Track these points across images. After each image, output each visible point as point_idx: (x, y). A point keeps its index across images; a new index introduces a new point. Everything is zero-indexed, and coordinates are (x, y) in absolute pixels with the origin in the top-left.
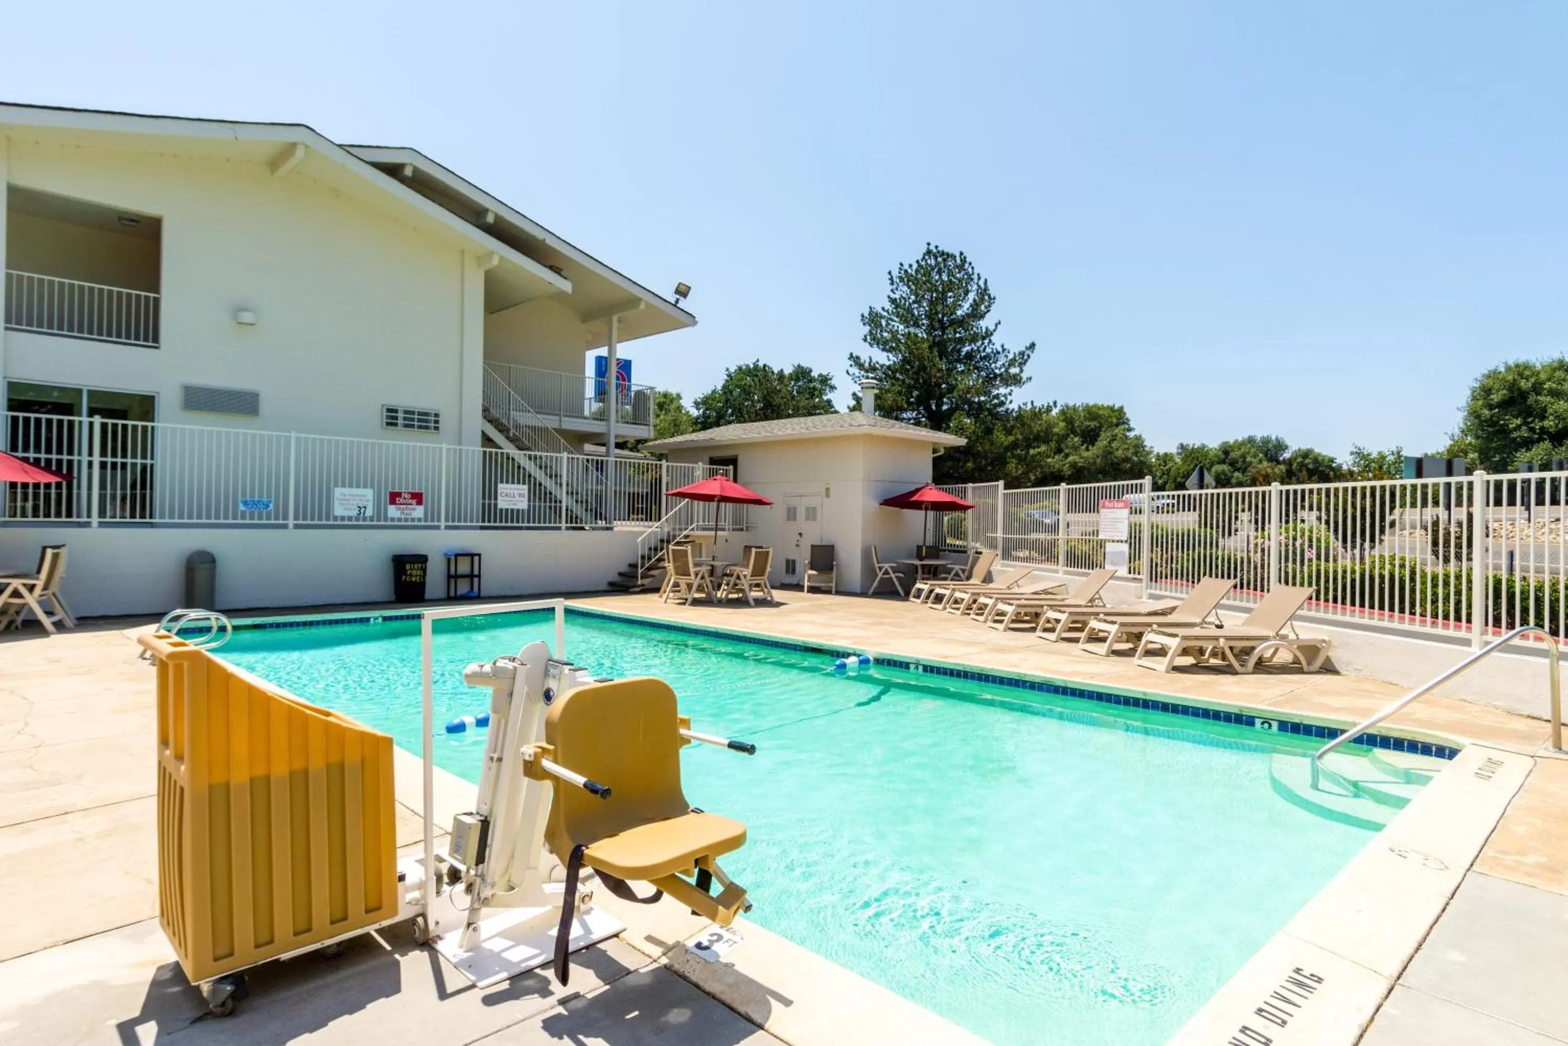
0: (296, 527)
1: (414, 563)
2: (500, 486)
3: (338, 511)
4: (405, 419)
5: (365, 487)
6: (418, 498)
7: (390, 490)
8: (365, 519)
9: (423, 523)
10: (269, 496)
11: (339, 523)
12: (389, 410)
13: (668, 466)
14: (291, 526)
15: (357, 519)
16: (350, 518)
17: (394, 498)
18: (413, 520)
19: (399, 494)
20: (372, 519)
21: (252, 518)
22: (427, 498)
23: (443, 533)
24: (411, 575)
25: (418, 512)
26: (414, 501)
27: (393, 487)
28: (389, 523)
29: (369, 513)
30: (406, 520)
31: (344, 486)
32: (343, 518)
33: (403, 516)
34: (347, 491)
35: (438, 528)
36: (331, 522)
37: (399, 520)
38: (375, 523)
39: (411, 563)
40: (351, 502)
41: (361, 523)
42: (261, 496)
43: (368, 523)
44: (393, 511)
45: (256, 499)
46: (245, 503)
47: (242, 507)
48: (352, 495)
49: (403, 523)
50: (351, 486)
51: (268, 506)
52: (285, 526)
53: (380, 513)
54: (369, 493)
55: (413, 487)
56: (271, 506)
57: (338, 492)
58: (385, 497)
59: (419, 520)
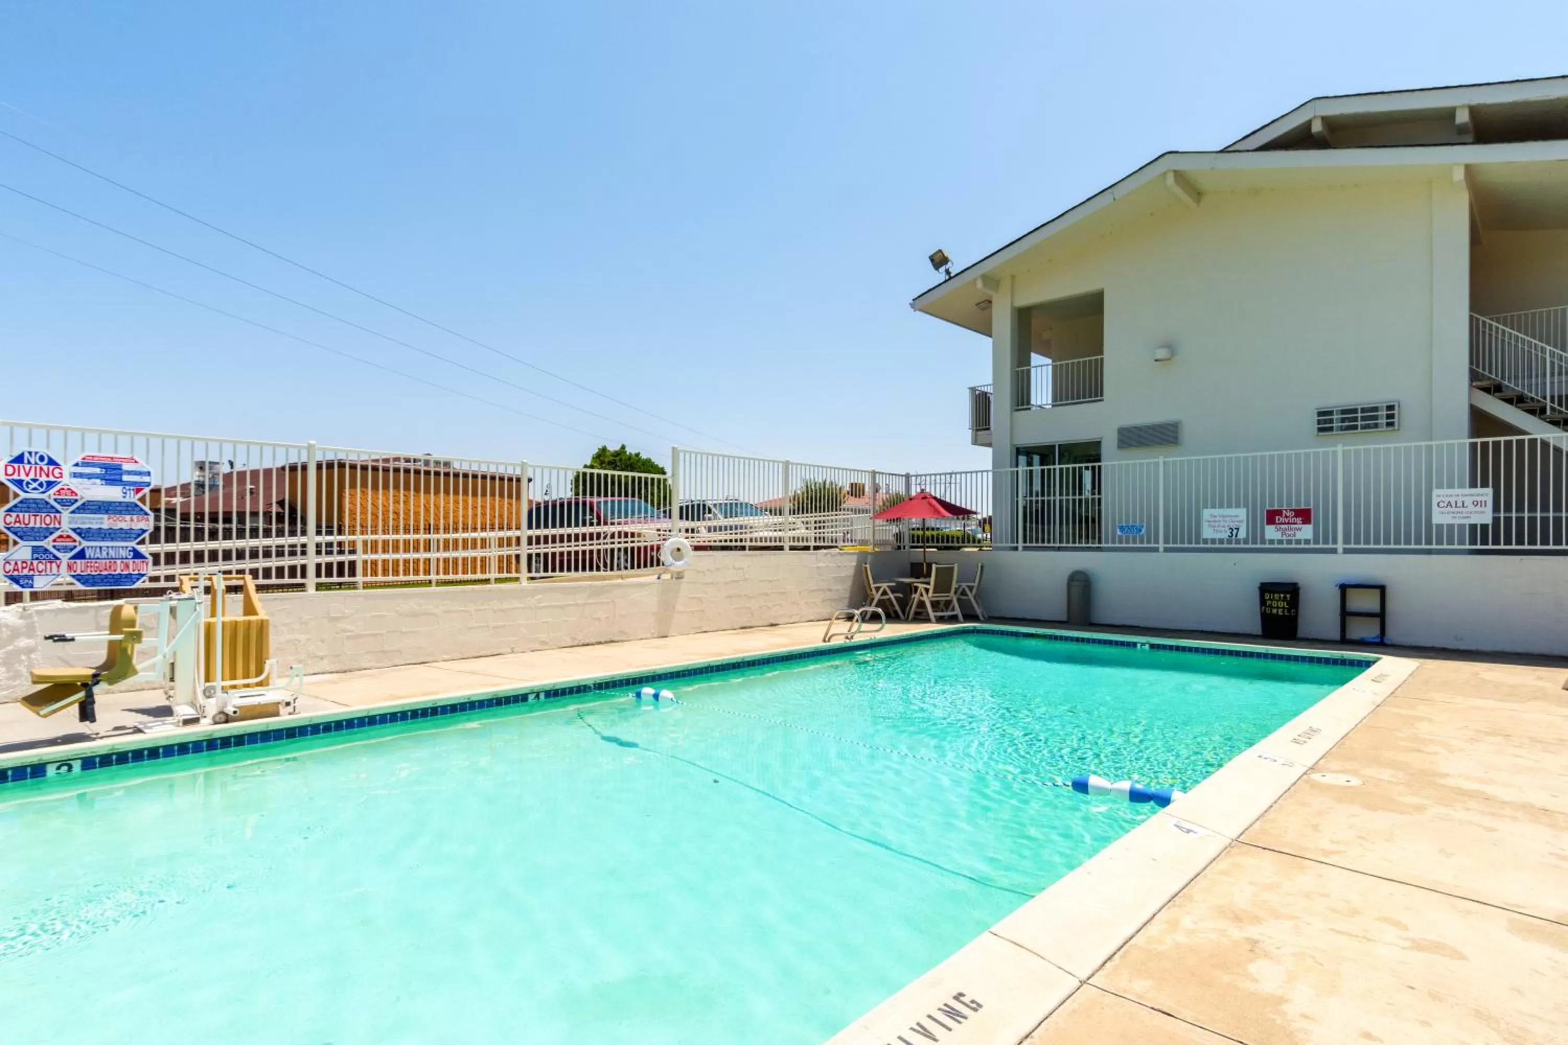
0: (1166, 550)
1: (1274, 592)
2: (1436, 492)
3: (1207, 533)
4: (1331, 421)
5: (1238, 506)
6: (1304, 515)
7: (1267, 508)
8: (1238, 542)
9: (1312, 546)
10: (1142, 521)
11: (1209, 546)
12: (1320, 414)
14: (1161, 549)
15: (1229, 542)
16: (1221, 541)
17: (1272, 517)
18: (1298, 542)
19: (1279, 513)
20: (1246, 541)
21: (1127, 542)
22: (1318, 515)
23: (1340, 557)
24: (1270, 606)
25: (1306, 532)
26: (1299, 520)
27: (1271, 504)
28: (1267, 546)
29: (1242, 534)
30: (1289, 542)
31: (1213, 507)
32: (1213, 541)
33: (1284, 537)
34: (1217, 512)
35: (1334, 551)
36: (1202, 546)
37: (1280, 542)
38: (1250, 546)
39: (1270, 592)
40: (1222, 524)
41: (1233, 546)
42: (1135, 521)
43: (1242, 546)
44: (1271, 532)
45: (1131, 523)
46: (1122, 528)
47: (1119, 533)
48: (1223, 516)
49: (1285, 546)
50: (1221, 506)
51: (1140, 530)
52: (1156, 550)
53: (1255, 535)
54: (1242, 513)
55: (1298, 502)
56: (1144, 530)
57: (1207, 513)
58: (1261, 516)
59: (1307, 542)
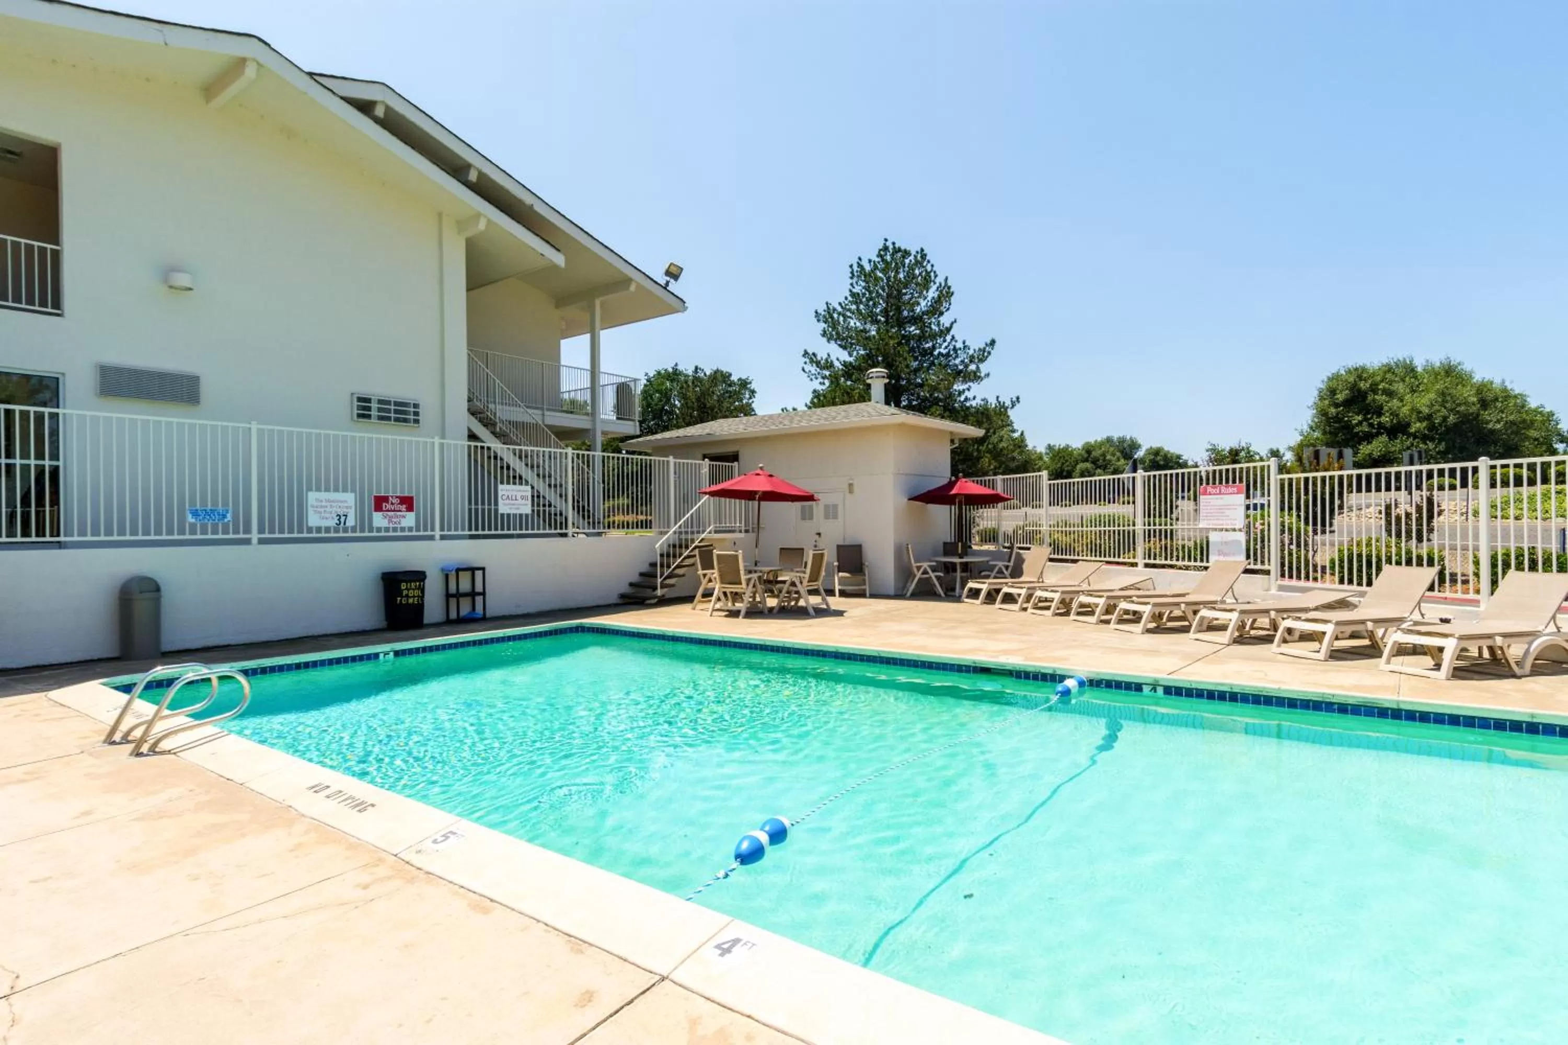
0: (262, 541)
1: (411, 581)
2: (500, 488)
3: (313, 520)
4: (379, 410)
5: (345, 490)
6: (408, 503)
7: (375, 493)
8: (345, 530)
9: (414, 533)
10: (225, 504)
11: (314, 535)
12: (360, 399)
13: (675, 463)
14: (255, 541)
15: (336, 531)
16: (328, 530)
17: (380, 503)
18: (403, 529)
19: (385, 499)
20: (354, 529)
21: (204, 532)
22: (419, 503)
23: (438, 544)
24: (407, 596)
25: (409, 520)
26: (403, 507)
27: (378, 490)
28: (375, 534)
29: (351, 522)
30: (395, 530)
31: (318, 489)
32: (319, 530)
33: (391, 525)
34: (323, 495)
35: (432, 538)
36: (305, 535)
37: (387, 530)
38: (358, 534)
39: (406, 582)
40: (328, 509)
41: (341, 535)
42: (215, 503)
43: (350, 534)
44: (379, 520)
45: (209, 507)
46: (195, 514)
47: (190, 519)
48: (329, 501)
49: (391, 534)
50: (327, 490)
51: (224, 516)
52: (248, 542)
53: (364, 523)
54: (349, 498)
55: (402, 490)
56: (229, 517)
57: (313, 497)
58: (369, 503)
59: (410, 529)
